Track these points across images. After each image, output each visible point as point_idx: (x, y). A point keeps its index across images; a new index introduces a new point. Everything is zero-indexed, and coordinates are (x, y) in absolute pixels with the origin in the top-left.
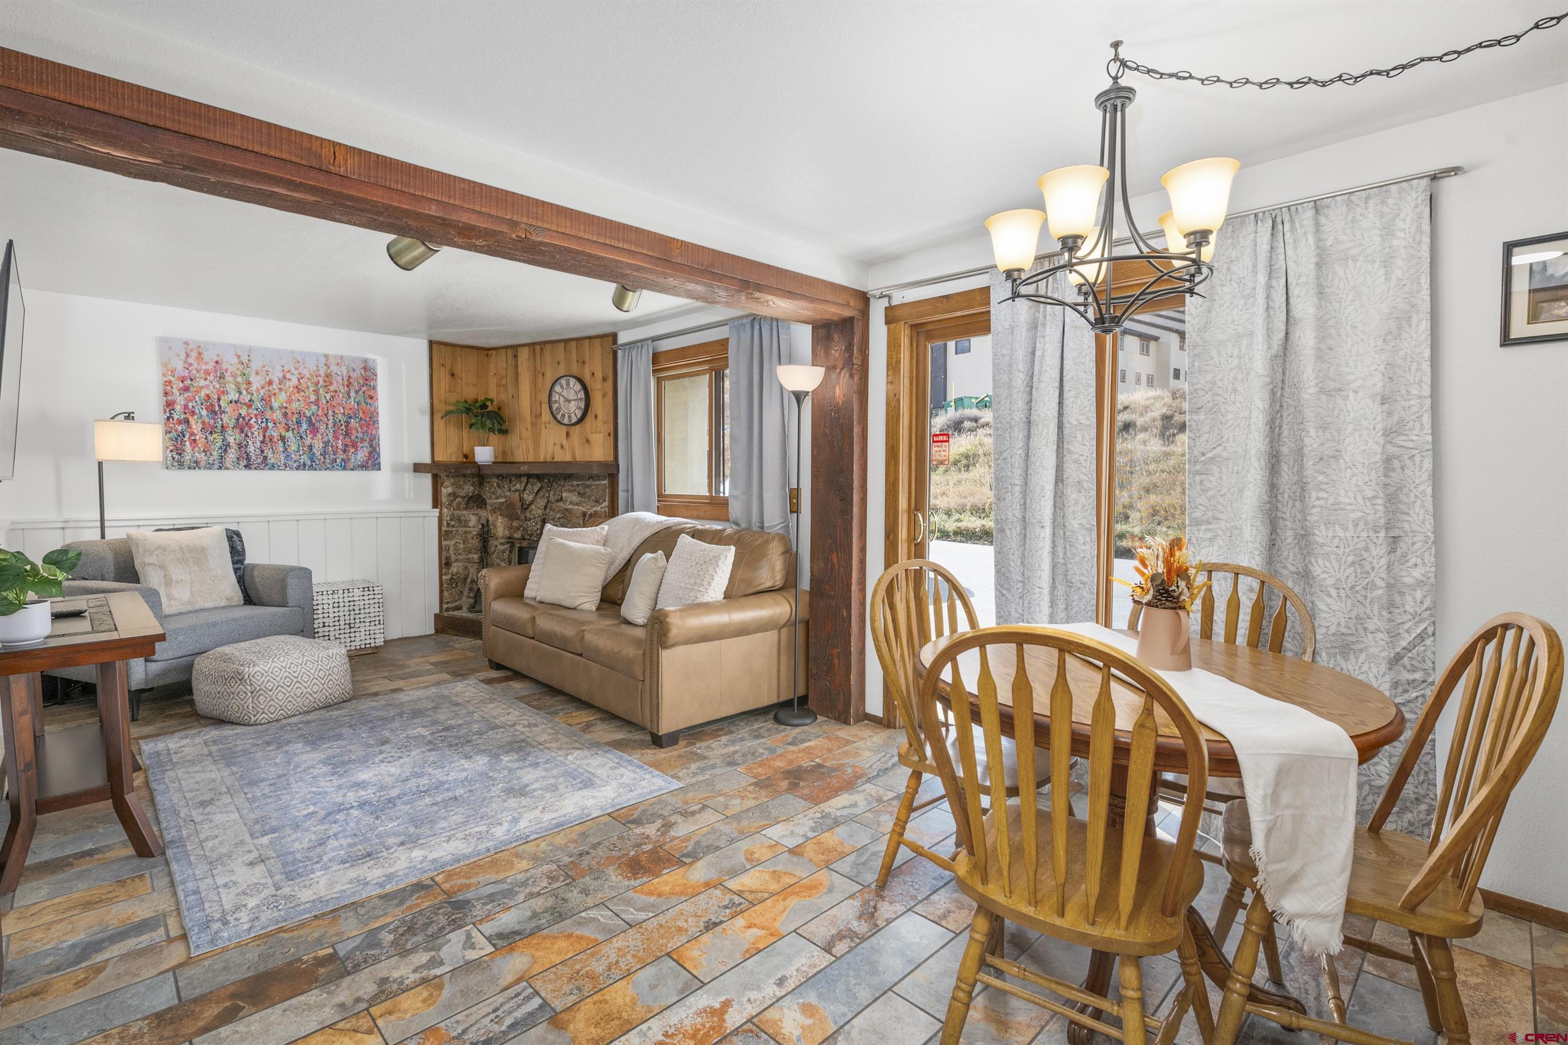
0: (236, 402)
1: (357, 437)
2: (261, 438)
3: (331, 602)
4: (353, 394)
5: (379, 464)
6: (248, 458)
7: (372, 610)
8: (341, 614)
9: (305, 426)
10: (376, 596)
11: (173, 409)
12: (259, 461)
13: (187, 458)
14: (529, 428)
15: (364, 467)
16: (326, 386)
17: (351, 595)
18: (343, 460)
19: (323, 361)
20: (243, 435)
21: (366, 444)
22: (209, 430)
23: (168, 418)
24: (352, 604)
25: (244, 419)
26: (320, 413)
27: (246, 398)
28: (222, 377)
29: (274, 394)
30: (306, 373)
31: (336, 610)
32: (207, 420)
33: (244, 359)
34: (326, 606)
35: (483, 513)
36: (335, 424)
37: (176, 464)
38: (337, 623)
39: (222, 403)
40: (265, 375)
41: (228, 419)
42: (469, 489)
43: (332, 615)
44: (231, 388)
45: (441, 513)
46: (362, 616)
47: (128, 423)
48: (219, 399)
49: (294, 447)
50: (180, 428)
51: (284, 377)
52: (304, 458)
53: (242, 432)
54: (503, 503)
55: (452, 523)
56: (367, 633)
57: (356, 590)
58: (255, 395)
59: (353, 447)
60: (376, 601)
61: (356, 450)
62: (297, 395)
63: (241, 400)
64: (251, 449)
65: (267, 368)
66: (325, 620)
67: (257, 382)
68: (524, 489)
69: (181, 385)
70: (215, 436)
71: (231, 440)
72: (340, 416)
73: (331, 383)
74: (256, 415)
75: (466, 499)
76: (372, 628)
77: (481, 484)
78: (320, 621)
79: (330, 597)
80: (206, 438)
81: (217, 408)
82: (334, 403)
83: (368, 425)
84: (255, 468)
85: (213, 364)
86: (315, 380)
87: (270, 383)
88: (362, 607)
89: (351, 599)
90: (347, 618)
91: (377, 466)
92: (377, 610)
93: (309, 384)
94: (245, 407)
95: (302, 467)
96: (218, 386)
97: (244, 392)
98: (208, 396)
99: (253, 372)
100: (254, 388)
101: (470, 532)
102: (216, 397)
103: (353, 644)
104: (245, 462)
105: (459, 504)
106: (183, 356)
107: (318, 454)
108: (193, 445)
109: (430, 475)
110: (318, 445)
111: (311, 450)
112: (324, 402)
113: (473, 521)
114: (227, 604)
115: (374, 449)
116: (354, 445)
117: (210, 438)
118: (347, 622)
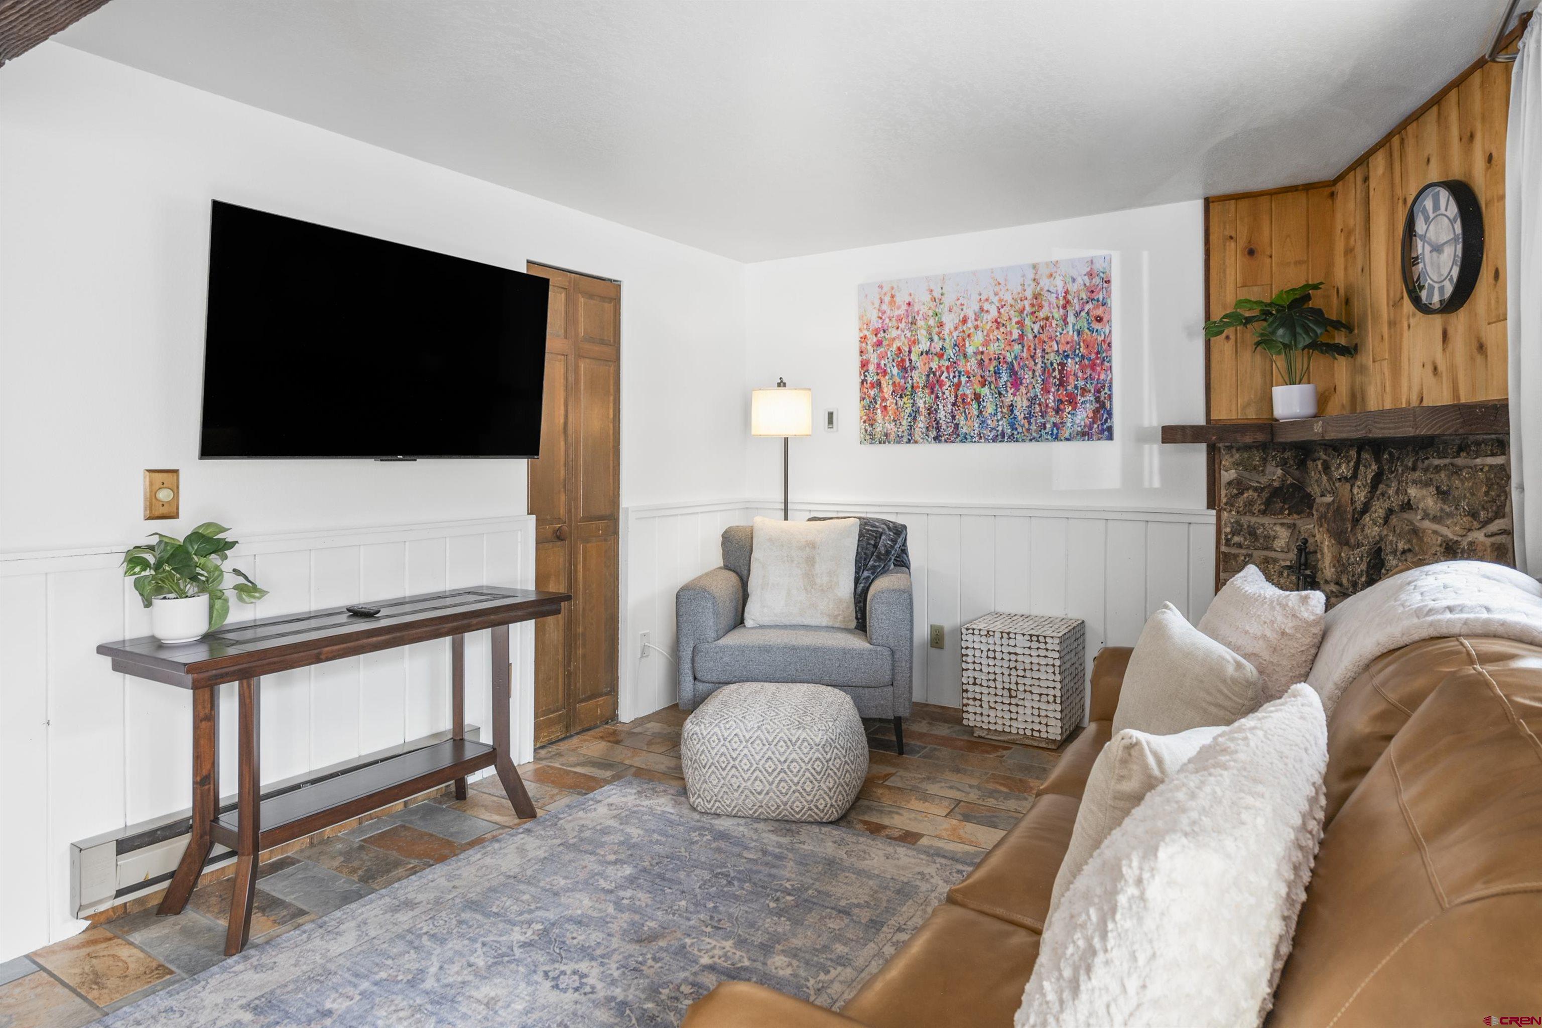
0: (927, 353)
1: (1076, 387)
2: (952, 399)
3: (984, 648)
4: (1071, 319)
5: (1110, 429)
6: (938, 428)
7: (1043, 677)
8: (998, 670)
9: (1005, 377)
10: (1050, 654)
11: (867, 371)
12: (950, 430)
13: (879, 429)
14: (1386, 335)
15: (1085, 434)
16: (1033, 313)
17: (1012, 642)
18: (1055, 425)
19: (1030, 275)
20: (933, 396)
21: (1090, 397)
22: (899, 392)
23: (862, 383)
24: (1013, 657)
25: (935, 375)
26: (1025, 355)
27: (937, 346)
28: (914, 323)
29: (969, 336)
30: (1008, 298)
31: (991, 662)
32: (897, 380)
33: (937, 294)
34: (978, 653)
35: (1305, 525)
36: (1044, 369)
37: (868, 437)
38: (992, 684)
39: (914, 357)
40: (959, 310)
41: (918, 377)
42: (1273, 474)
43: (985, 670)
44: (922, 335)
45: (1219, 518)
46: (1028, 682)
47: (782, 390)
48: (910, 352)
49: (990, 409)
50: (872, 393)
51: (982, 309)
52: (1003, 425)
53: (932, 393)
54: (1329, 504)
55: (1236, 539)
56: (1036, 712)
57: (1019, 637)
58: (947, 341)
59: (1070, 403)
60: (1051, 662)
61: (1074, 409)
62: (996, 332)
63: (933, 350)
64: (941, 414)
65: (961, 301)
66: (977, 674)
67: (950, 321)
68: (1355, 476)
69: (875, 340)
70: (905, 399)
71: (920, 404)
72: (1052, 357)
73: (1041, 307)
74: (948, 368)
75: (1265, 495)
76: (1043, 706)
77: (1302, 464)
78: (970, 673)
79: (984, 639)
80: (896, 404)
81: (908, 364)
82: (1044, 337)
83: (1093, 367)
84: (945, 441)
85: (905, 307)
86: (1019, 306)
87: (964, 321)
88: (1028, 667)
89: (1012, 650)
90: (1007, 679)
91: (1108, 433)
92: (1051, 677)
93: (1012, 313)
94: (936, 358)
95: (1000, 437)
96: (909, 335)
97: (936, 338)
98: (899, 349)
99: (946, 309)
100: (946, 332)
101: (1275, 561)
102: (907, 350)
103: (1014, 723)
104: (935, 433)
105: (1250, 503)
106: (877, 302)
107: (1020, 417)
108: (885, 413)
109: (1204, 446)
110: (1021, 403)
111: (1012, 411)
112: (1031, 336)
113: (1282, 537)
115: (1103, 405)
116: (1072, 401)
117: (900, 403)
118: (1007, 686)
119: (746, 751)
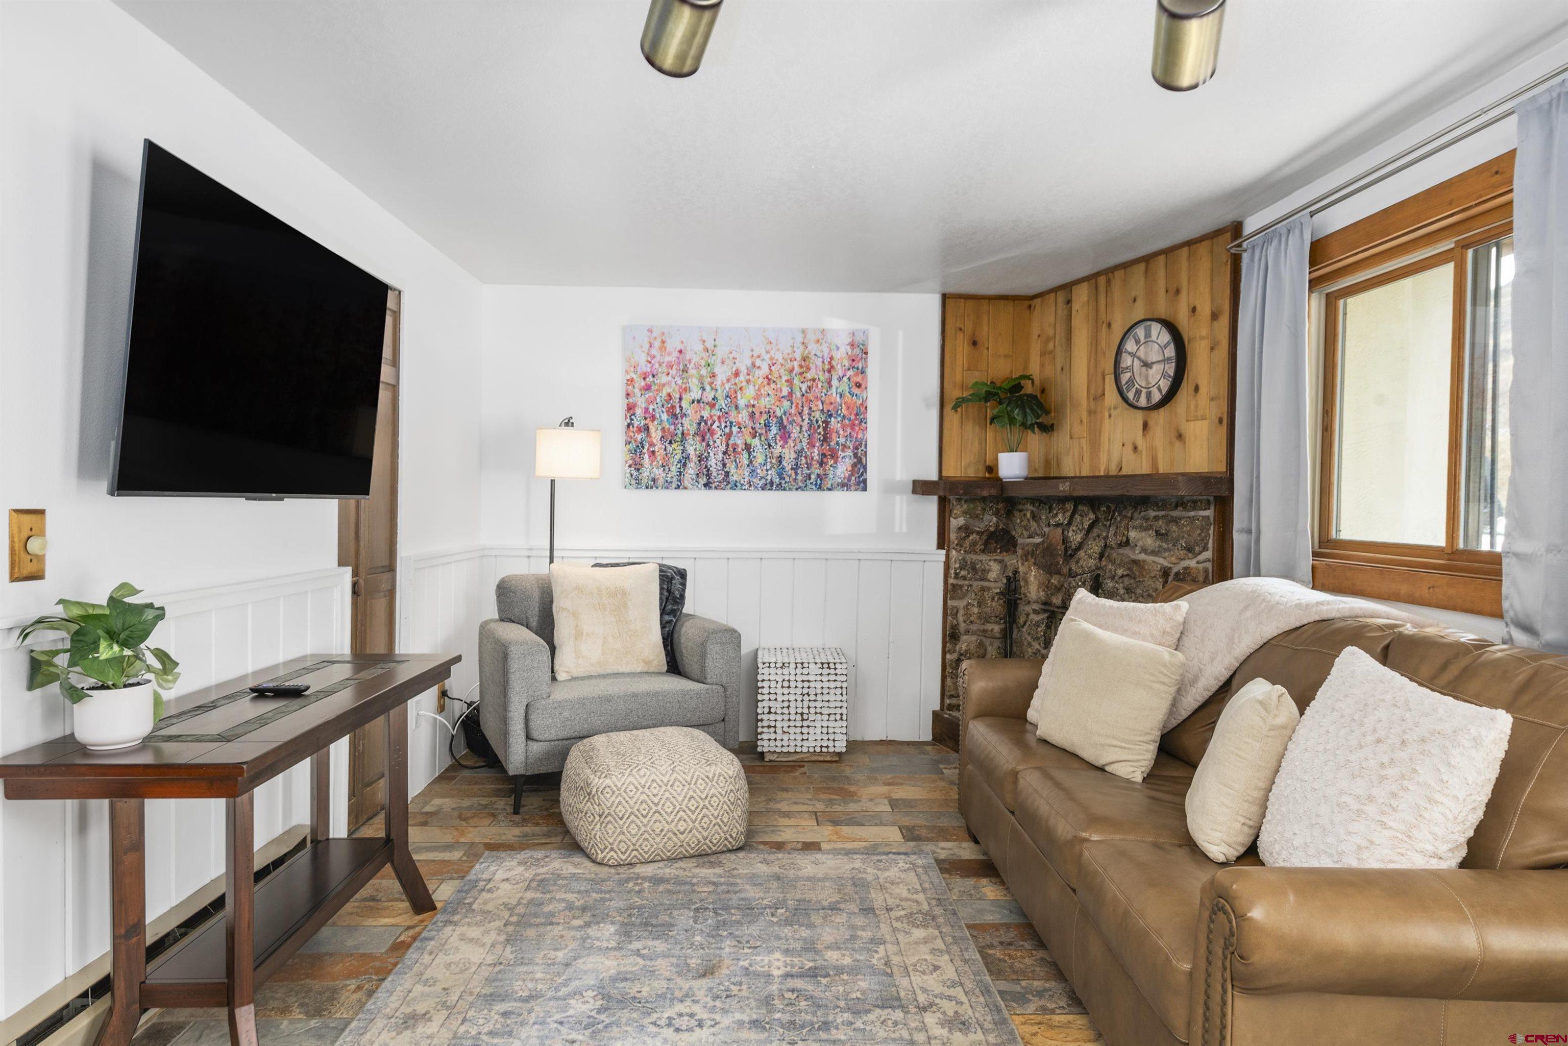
0: (699, 401)
1: (838, 443)
2: (723, 448)
3: (780, 679)
4: (835, 382)
5: (865, 481)
6: (709, 475)
7: (832, 698)
8: (792, 698)
9: (774, 430)
10: (839, 678)
11: (634, 414)
12: (721, 477)
13: (645, 474)
14: (1085, 420)
15: (845, 485)
16: (801, 374)
17: (805, 671)
18: (818, 476)
19: (800, 339)
20: (704, 444)
21: (849, 453)
22: (668, 438)
23: (628, 426)
24: (806, 684)
25: (706, 423)
26: (793, 411)
27: (709, 395)
28: (685, 370)
29: (741, 389)
30: (779, 357)
31: (786, 691)
32: (667, 426)
33: (709, 344)
34: (773, 684)
35: (1012, 561)
36: (810, 425)
37: (633, 482)
38: (786, 711)
39: (685, 404)
40: (731, 363)
41: (689, 425)
42: (990, 521)
43: (780, 698)
44: (694, 383)
45: (948, 556)
46: (819, 704)
47: (567, 431)
48: (681, 399)
49: (760, 459)
50: (639, 437)
51: (754, 365)
52: (772, 475)
53: (703, 440)
54: (1038, 544)
55: (963, 573)
56: (825, 731)
57: (812, 666)
58: (720, 391)
59: (832, 457)
60: (839, 684)
61: (836, 462)
62: (767, 388)
63: (704, 399)
64: (712, 462)
65: (734, 354)
66: (772, 704)
67: (722, 373)
68: (1070, 523)
69: (643, 383)
70: (674, 446)
71: (691, 450)
72: (817, 415)
73: (808, 369)
74: (719, 418)
75: (984, 537)
76: (831, 724)
77: (1009, 513)
78: (766, 704)
79: (779, 671)
80: (665, 450)
81: (678, 411)
82: (810, 396)
83: (853, 426)
84: (716, 488)
85: (676, 354)
86: (789, 365)
87: (737, 374)
88: (819, 691)
89: (805, 678)
90: (799, 704)
91: (862, 485)
92: (839, 698)
93: (782, 371)
94: (707, 407)
95: (769, 486)
96: (680, 382)
97: (708, 388)
98: (669, 395)
99: (719, 361)
100: (718, 382)
101: (989, 589)
102: (678, 396)
103: (805, 743)
104: (705, 480)
105: (974, 544)
106: (647, 346)
107: (788, 468)
108: (652, 458)
109: (935, 498)
110: (789, 456)
111: (780, 462)
112: (799, 395)
113: (995, 571)
114: (645, 670)
115: (860, 460)
116: (834, 456)
117: (670, 449)
118: (799, 711)
119: (667, 795)
